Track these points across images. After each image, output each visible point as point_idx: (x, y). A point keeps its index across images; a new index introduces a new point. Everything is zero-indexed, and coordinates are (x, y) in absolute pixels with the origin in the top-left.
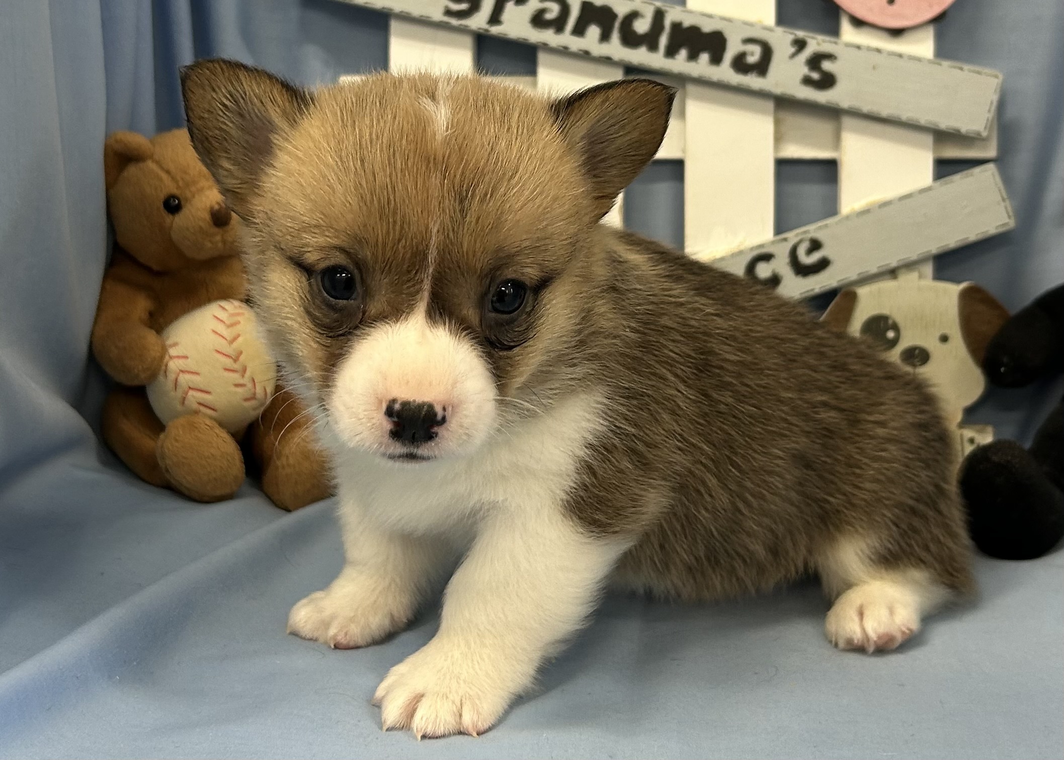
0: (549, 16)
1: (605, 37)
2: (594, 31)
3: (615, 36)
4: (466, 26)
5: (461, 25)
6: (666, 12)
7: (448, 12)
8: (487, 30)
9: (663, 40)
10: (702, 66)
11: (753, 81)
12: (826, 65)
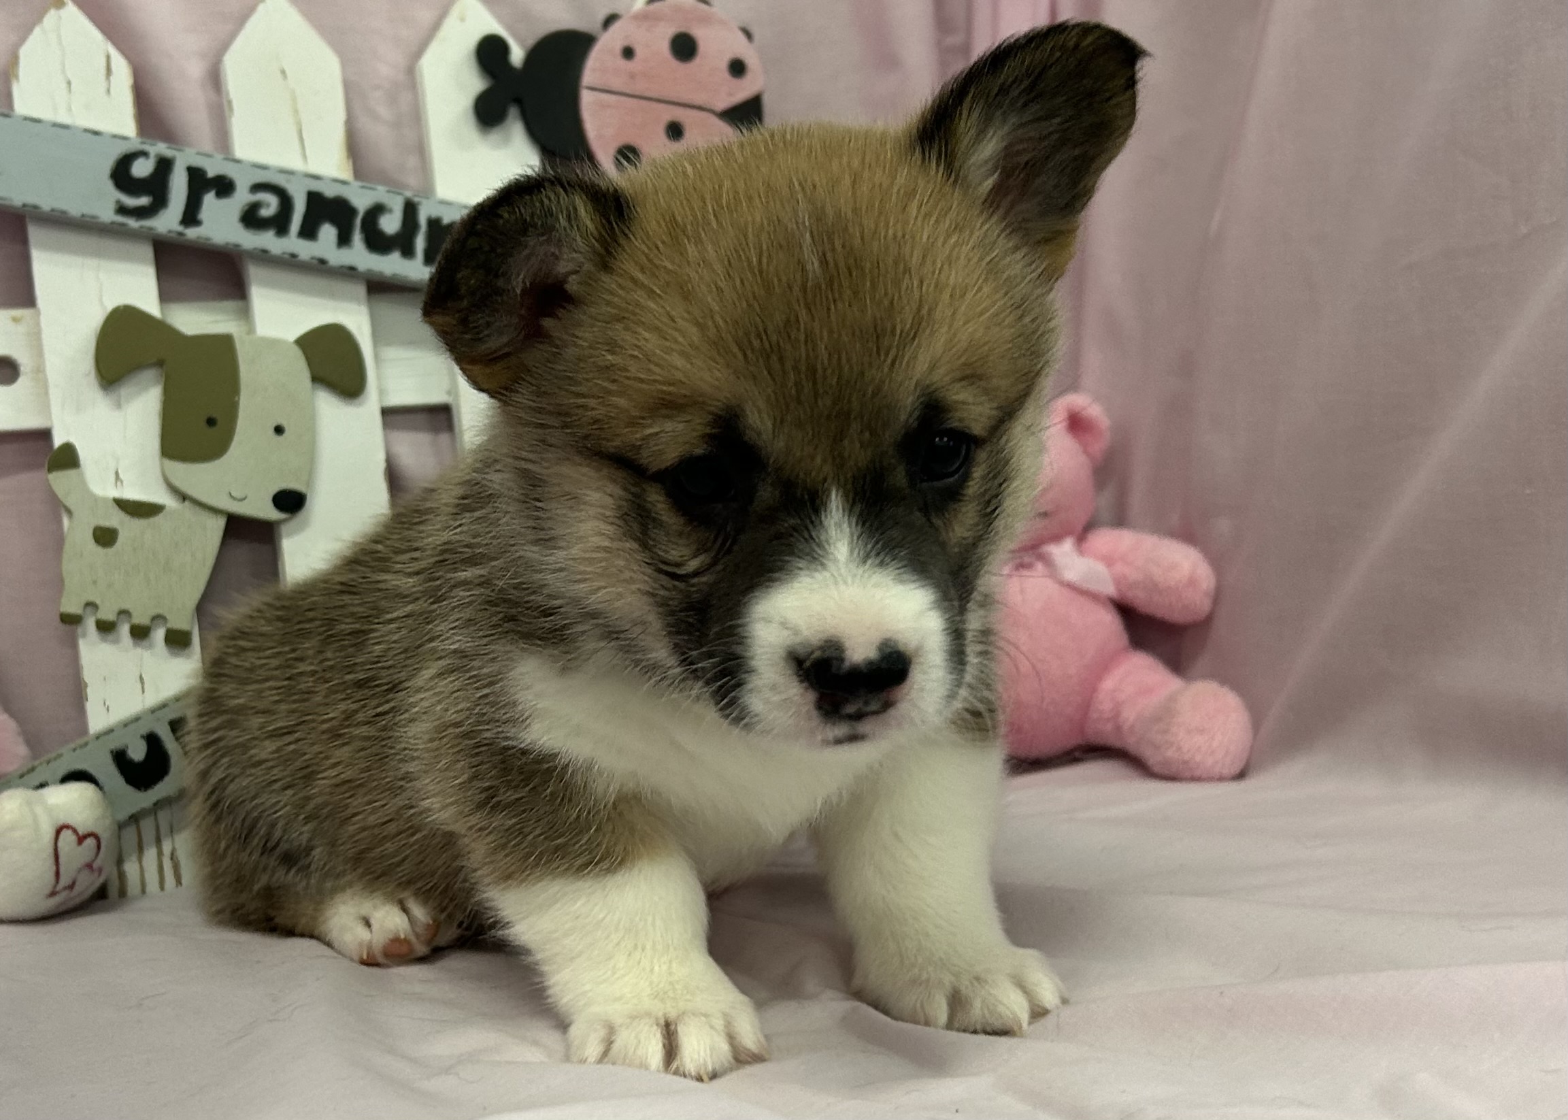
0: (266, 212)
1: (344, 240)
2: (328, 232)
3: (357, 238)
4: (151, 229)
5: (141, 227)
6: (419, 203)
7: (122, 210)
8: (181, 234)
9: (420, 243)
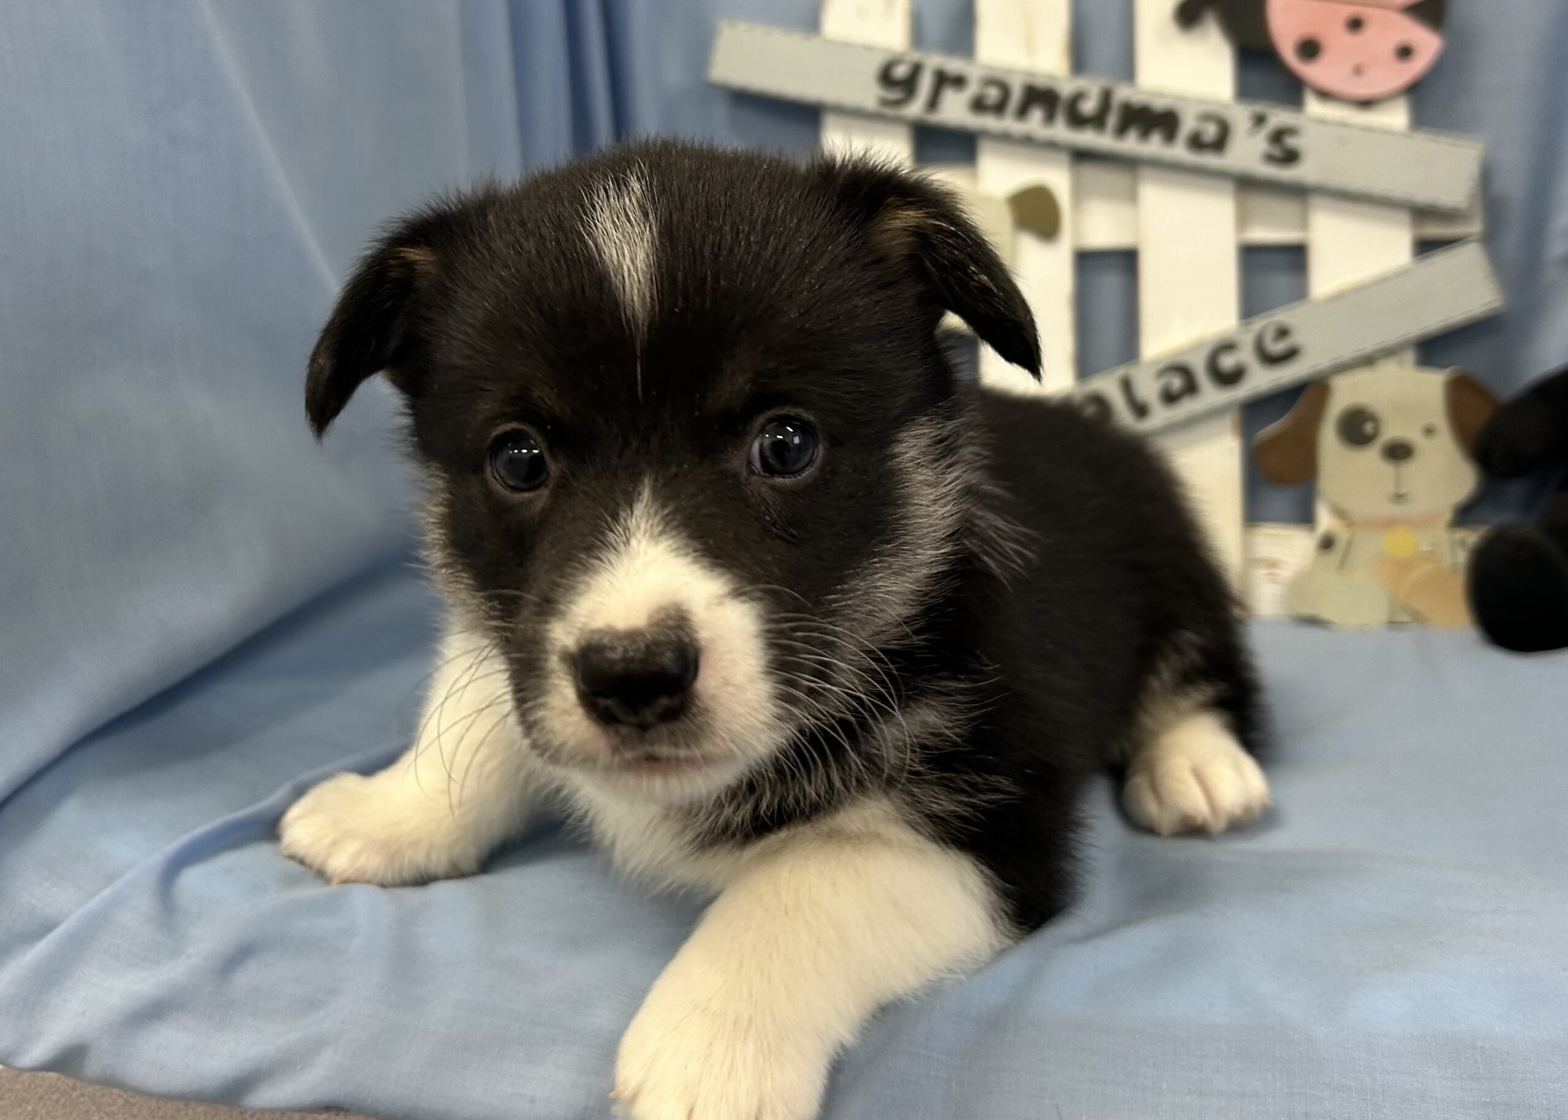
0: (989, 101)
1: (1050, 117)
2: (1036, 115)
3: (1060, 118)
4: (902, 115)
5: (896, 114)
6: (1114, 91)
7: (883, 102)
8: (924, 118)
9: (1112, 120)
10: (1154, 146)
11: (1210, 160)
12: (1291, 142)
